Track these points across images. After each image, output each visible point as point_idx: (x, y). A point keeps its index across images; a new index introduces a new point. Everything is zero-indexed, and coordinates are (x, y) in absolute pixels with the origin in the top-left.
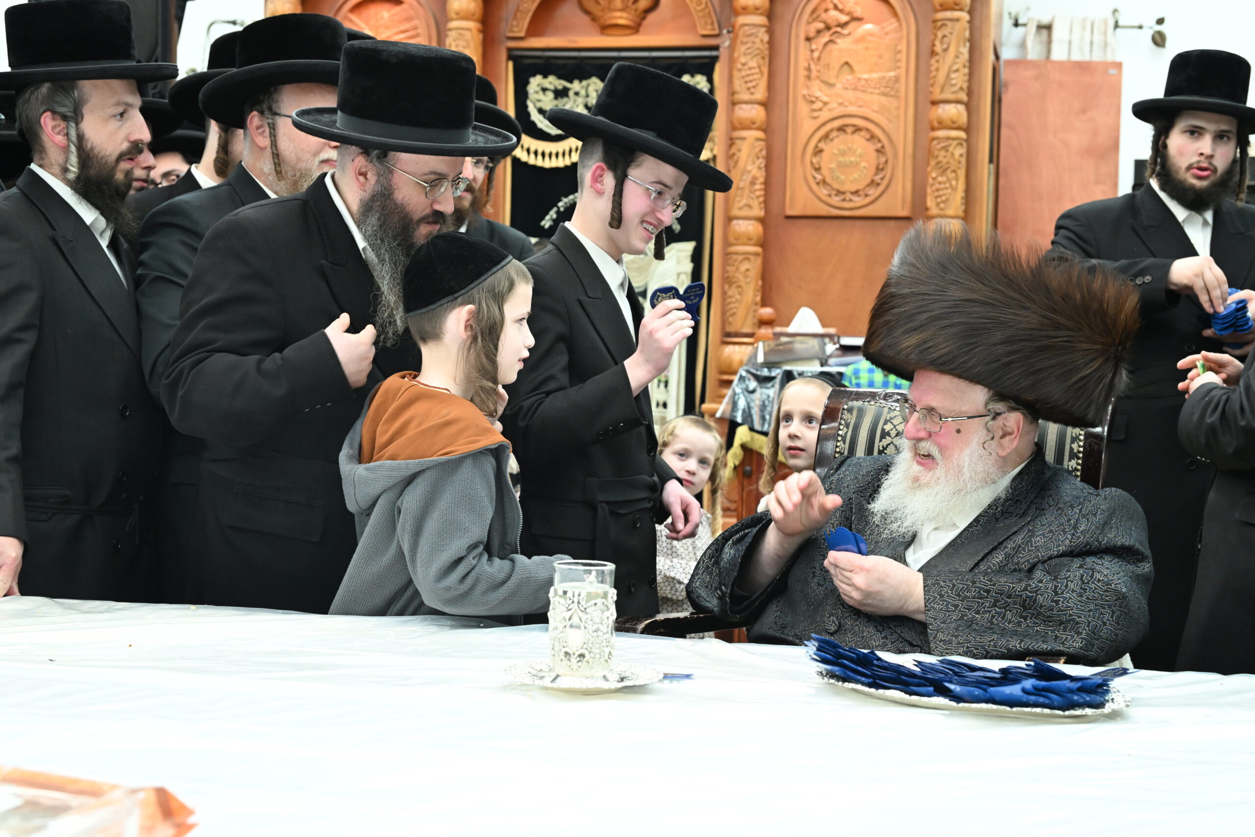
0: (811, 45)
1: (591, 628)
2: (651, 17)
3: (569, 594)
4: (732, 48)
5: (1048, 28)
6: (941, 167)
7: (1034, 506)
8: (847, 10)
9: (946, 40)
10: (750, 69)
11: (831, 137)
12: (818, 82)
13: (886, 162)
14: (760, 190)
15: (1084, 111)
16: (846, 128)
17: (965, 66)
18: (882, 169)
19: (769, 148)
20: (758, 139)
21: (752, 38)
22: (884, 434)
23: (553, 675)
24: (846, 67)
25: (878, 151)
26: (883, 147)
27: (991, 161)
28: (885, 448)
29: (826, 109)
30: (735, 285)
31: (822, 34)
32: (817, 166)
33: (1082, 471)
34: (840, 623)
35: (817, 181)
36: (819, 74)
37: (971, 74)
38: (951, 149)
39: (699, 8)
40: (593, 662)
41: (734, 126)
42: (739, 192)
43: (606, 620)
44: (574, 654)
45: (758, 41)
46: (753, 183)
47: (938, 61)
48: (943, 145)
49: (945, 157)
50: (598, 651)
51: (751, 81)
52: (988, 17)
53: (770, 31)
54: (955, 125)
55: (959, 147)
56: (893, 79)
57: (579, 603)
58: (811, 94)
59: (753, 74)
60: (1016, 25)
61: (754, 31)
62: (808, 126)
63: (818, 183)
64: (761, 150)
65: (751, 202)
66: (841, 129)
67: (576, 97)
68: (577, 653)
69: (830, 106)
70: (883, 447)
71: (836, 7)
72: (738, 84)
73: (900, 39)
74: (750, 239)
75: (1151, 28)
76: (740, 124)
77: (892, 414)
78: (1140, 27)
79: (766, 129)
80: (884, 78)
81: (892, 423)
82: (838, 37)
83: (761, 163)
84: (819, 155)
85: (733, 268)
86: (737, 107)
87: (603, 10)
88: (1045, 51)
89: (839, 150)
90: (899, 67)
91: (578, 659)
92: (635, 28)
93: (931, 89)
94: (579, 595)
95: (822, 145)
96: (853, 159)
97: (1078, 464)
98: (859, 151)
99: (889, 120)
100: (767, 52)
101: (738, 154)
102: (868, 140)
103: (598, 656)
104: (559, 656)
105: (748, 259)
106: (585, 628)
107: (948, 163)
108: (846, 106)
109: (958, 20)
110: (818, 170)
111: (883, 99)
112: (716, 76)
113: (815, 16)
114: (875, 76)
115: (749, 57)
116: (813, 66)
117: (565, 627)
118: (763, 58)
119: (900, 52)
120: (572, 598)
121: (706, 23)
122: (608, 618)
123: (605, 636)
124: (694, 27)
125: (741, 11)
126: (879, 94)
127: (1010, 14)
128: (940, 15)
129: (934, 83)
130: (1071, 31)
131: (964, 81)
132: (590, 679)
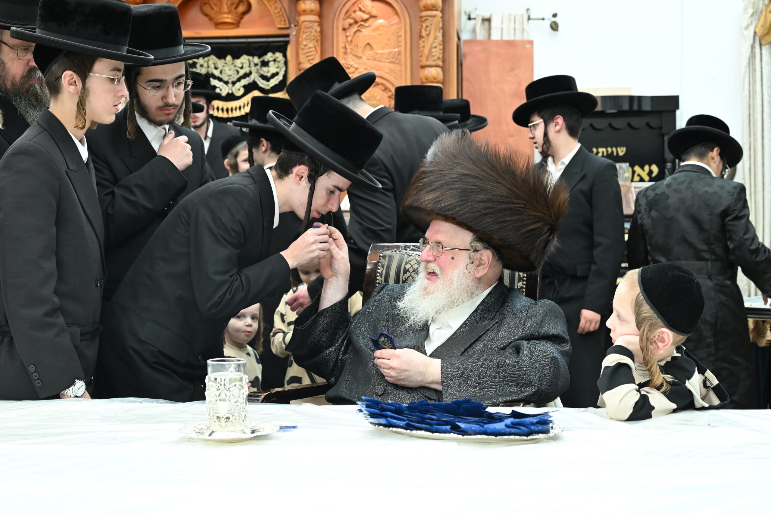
0: (346, 33)
1: (233, 401)
2: (247, 17)
3: (218, 380)
4: (298, 36)
5: (489, 20)
7: (499, 313)
8: (367, 11)
9: (428, 28)
10: (309, 48)
12: (351, 56)
15: (512, 70)
17: (440, 44)
21: (310, 30)
22: (406, 271)
23: (210, 432)
24: (368, 46)
25: (389, 97)
28: (406, 280)
29: (356, 72)
31: (353, 26)
33: (526, 288)
34: (384, 389)
36: (351, 51)
37: (444, 49)
39: (276, 11)
40: (235, 422)
43: (242, 395)
44: (223, 417)
45: (313, 31)
47: (424, 42)
51: (310, 56)
52: (453, 14)
53: (321, 24)
54: (436, 81)
56: (397, 53)
57: (224, 385)
58: (347, 63)
59: (311, 52)
60: (469, 19)
61: (310, 25)
67: (201, 68)
68: (225, 417)
69: (359, 70)
70: (405, 278)
71: (360, 10)
72: (302, 58)
73: (400, 28)
75: (549, 19)
77: (410, 258)
78: (543, 19)
80: (391, 52)
81: (410, 264)
82: (362, 28)
87: (216, 13)
88: (487, 35)
90: (400, 46)
91: (226, 420)
92: (237, 24)
93: (420, 59)
94: (225, 380)
97: (523, 284)
98: (378, 98)
99: (396, 78)
100: (319, 38)
102: (383, 91)
103: (238, 418)
106: (229, 401)
109: (435, 16)
111: (391, 65)
112: (289, 53)
113: (348, 15)
114: (386, 51)
115: (308, 41)
116: (348, 46)
117: (216, 401)
118: (317, 41)
119: (400, 36)
120: (220, 382)
121: (281, 21)
122: (243, 393)
123: (242, 405)
124: (273, 23)
125: (302, 13)
126: (389, 62)
127: (465, 12)
128: (424, 14)
129: (422, 55)
130: (502, 22)
131: (440, 54)
132: (233, 432)
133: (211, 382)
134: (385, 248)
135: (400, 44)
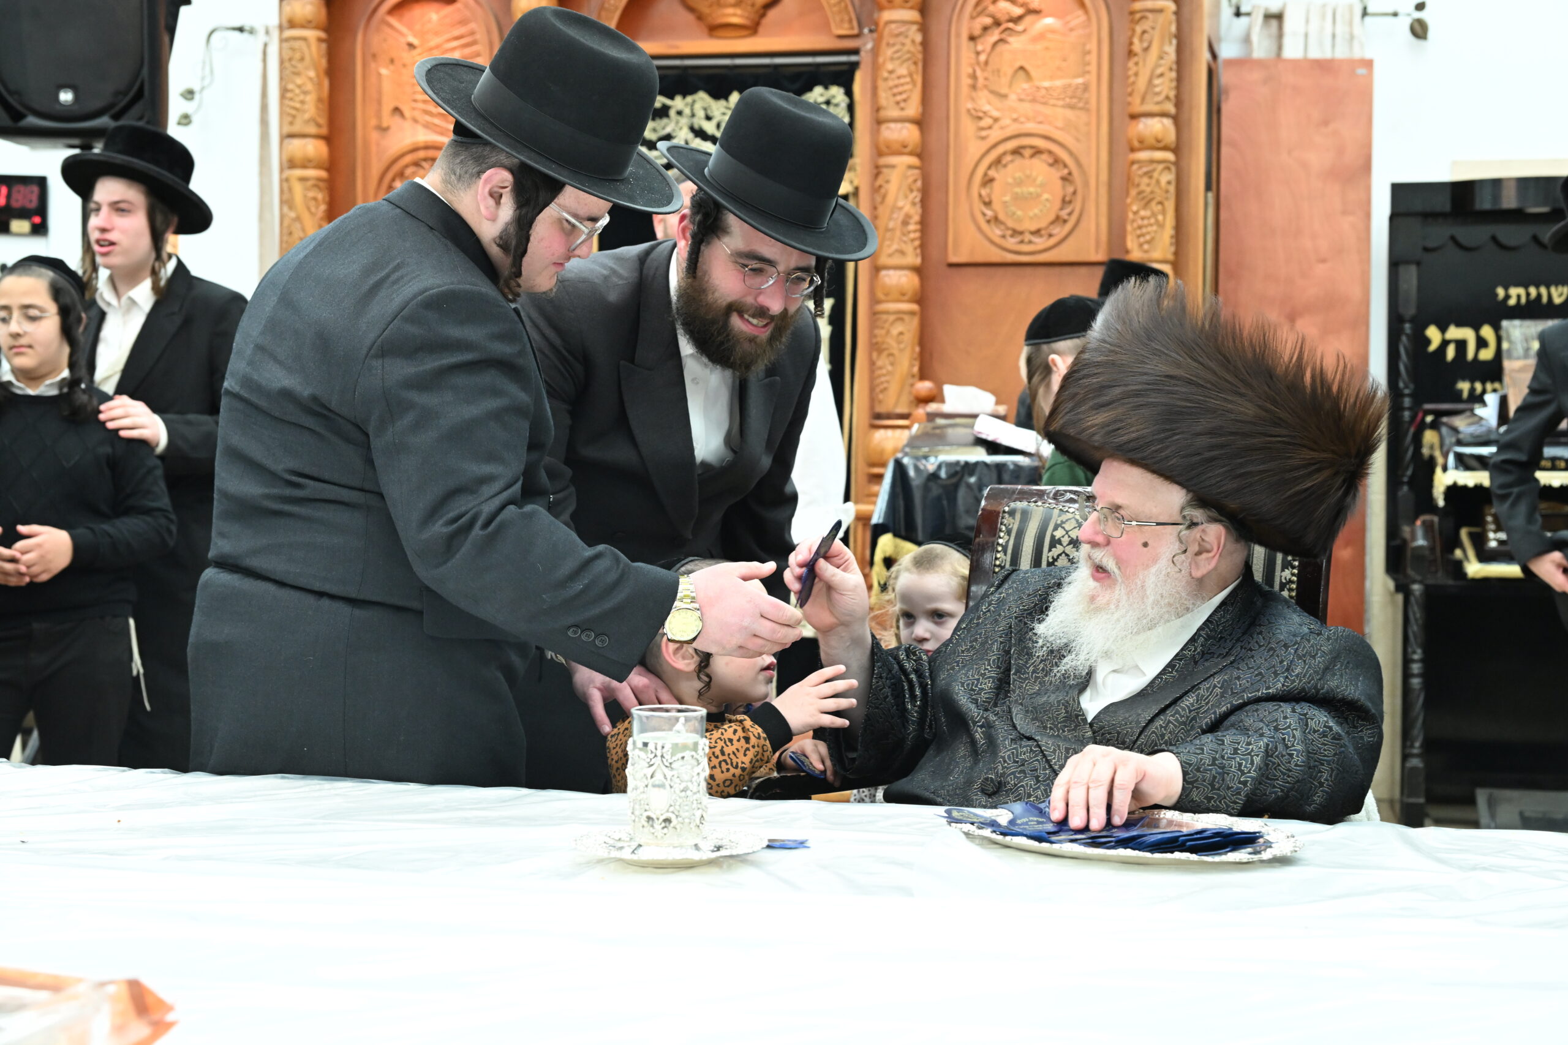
0: (976, 46)
1: (678, 787)
2: (773, 14)
3: (651, 747)
4: (875, 52)
5: (1279, 17)
6: (1143, 198)
7: (1241, 644)
8: (1021, 1)
9: (1146, 36)
10: (899, 77)
11: (1004, 162)
12: (986, 92)
13: (1074, 193)
14: (915, 231)
15: (1326, 123)
16: (1022, 151)
17: (1171, 69)
18: (1070, 202)
19: (926, 178)
20: (910, 167)
21: (901, 39)
22: (1054, 542)
23: (634, 845)
24: (1021, 73)
25: (1064, 179)
26: (1070, 174)
27: (1208, 188)
28: (1055, 560)
29: (996, 126)
30: (885, 353)
31: (989, 32)
32: (987, 200)
33: (1298, 583)
35: (988, 218)
36: (986, 83)
37: (1179, 80)
38: (1156, 175)
39: (833, 2)
40: (681, 828)
41: (880, 151)
42: (888, 234)
43: (696, 777)
44: (658, 819)
45: (908, 41)
46: (905, 223)
47: (1136, 64)
48: (1145, 169)
49: (1148, 185)
50: (687, 814)
51: (900, 93)
52: (1200, 6)
53: (924, 28)
54: (1161, 145)
55: (1166, 172)
56: (1081, 86)
57: (662, 756)
58: (978, 108)
59: (902, 85)
60: (1238, 14)
61: (903, 29)
62: (974, 149)
63: (988, 222)
64: (915, 181)
65: (904, 247)
66: (1017, 152)
67: (679, 118)
68: (662, 818)
69: (1003, 122)
70: (1053, 558)
72: (884, 98)
73: (1089, 36)
74: (903, 294)
75: (1409, 15)
76: (888, 147)
77: (1064, 517)
78: (1395, 14)
79: (921, 153)
80: (1070, 85)
81: (1063, 528)
82: (1010, 35)
83: (916, 197)
84: (989, 185)
85: (883, 332)
86: (884, 127)
87: (711, 6)
88: (1274, 48)
89: (1015, 179)
90: (1088, 72)
91: (663, 825)
92: (752, 29)
93: (1130, 99)
94: (663, 747)
95: (992, 173)
96: (1032, 189)
97: (1292, 574)
98: (1040, 180)
99: (1078, 140)
100: (920, 56)
101: (886, 186)
102: (1051, 165)
103: (687, 821)
104: (640, 822)
105: (901, 319)
106: (671, 787)
107: (1152, 192)
108: (1022, 123)
109: (1159, 10)
110: (988, 204)
111: (1069, 113)
112: (857, 87)
113: (979, 9)
114: (1059, 83)
115: (897, 62)
116: (979, 73)
117: (647, 786)
118: (915, 63)
119: (1089, 52)
120: (654, 750)
121: (842, 21)
122: (698, 774)
123: (695, 797)
124: (826, 26)
125: (886, 3)
126: (1063, 107)
128: (1139, 5)
129: (1133, 91)
130: (1307, 21)
131: (1170, 89)
132: (679, 848)
133: (637, 750)
134: (1015, 496)
135: (1087, 68)
